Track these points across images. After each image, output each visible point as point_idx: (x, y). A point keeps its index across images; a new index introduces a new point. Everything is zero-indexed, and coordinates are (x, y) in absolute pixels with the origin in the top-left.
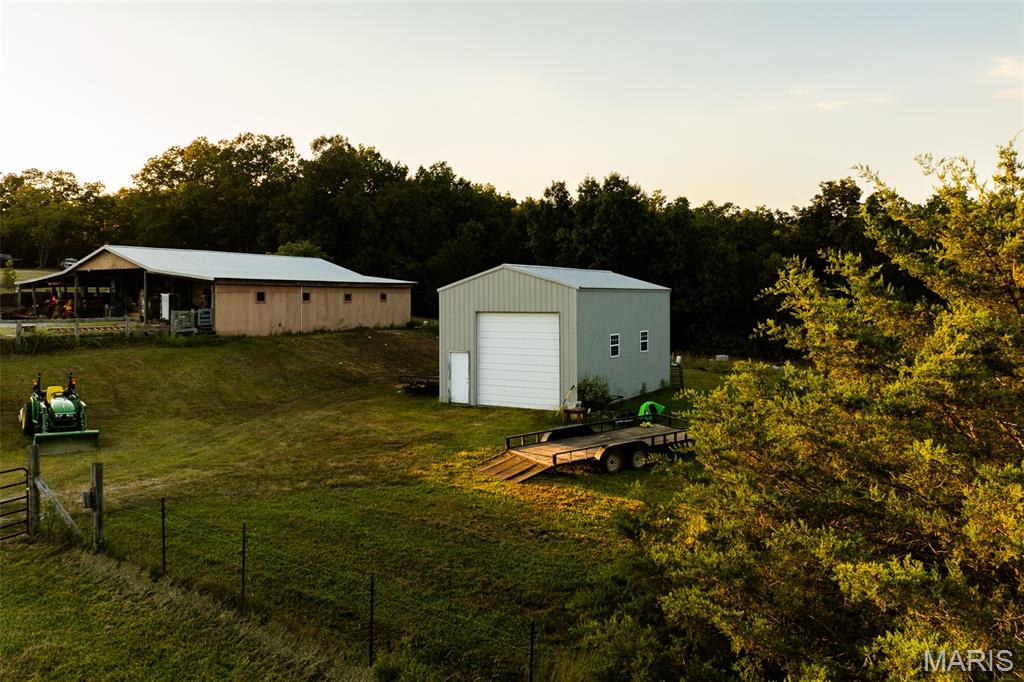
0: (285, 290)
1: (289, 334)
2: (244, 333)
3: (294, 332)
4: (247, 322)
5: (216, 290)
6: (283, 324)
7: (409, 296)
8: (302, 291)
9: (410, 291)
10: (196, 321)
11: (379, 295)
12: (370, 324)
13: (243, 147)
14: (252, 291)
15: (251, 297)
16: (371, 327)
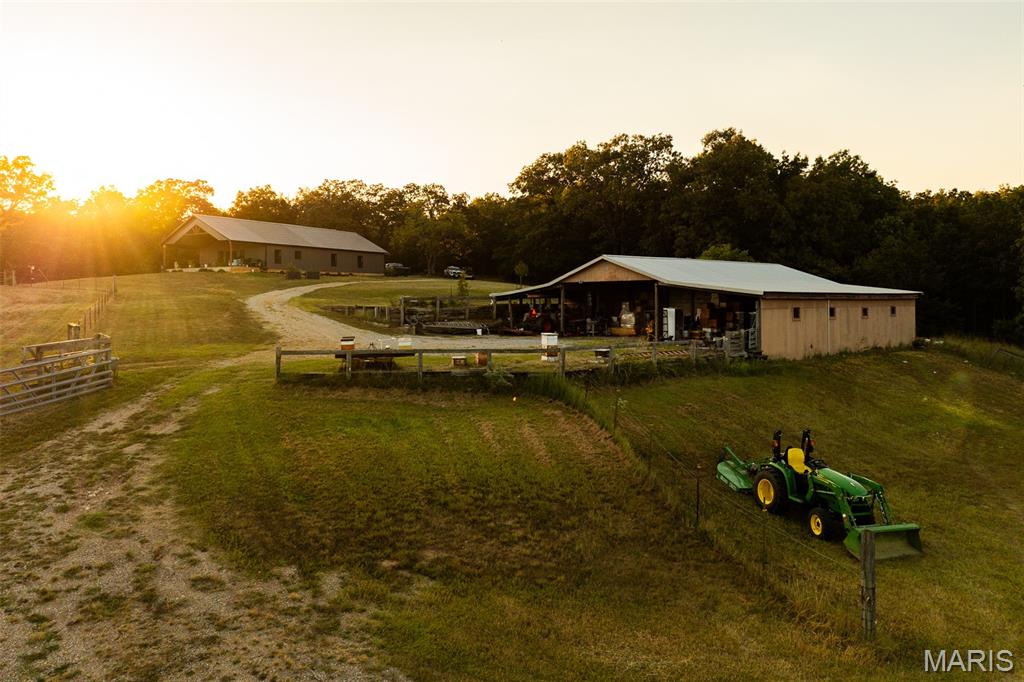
0: (815, 304)
1: (818, 357)
2: (784, 356)
3: (823, 354)
4: (786, 345)
5: (762, 307)
6: (815, 346)
7: (914, 308)
8: (829, 305)
9: (914, 302)
10: (747, 344)
11: (889, 308)
12: (883, 344)
13: (618, 149)
14: (790, 307)
15: (789, 313)
16: (884, 347)
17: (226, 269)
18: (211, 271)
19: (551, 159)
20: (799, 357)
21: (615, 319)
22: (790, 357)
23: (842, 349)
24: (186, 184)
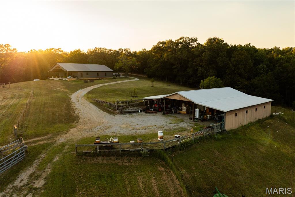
0: (242, 111)
2: (232, 128)
3: (243, 125)
4: (233, 125)
6: (241, 123)
8: (246, 110)
9: (271, 104)
11: (263, 107)
12: (261, 118)
13: (181, 41)
14: (234, 113)
15: (234, 115)
16: (261, 119)
17: (67, 79)
18: (62, 80)
19: (161, 43)
20: (236, 128)
21: (180, 108)
22: (234, 128)
23: (249, 122)
24: (55, 49)
